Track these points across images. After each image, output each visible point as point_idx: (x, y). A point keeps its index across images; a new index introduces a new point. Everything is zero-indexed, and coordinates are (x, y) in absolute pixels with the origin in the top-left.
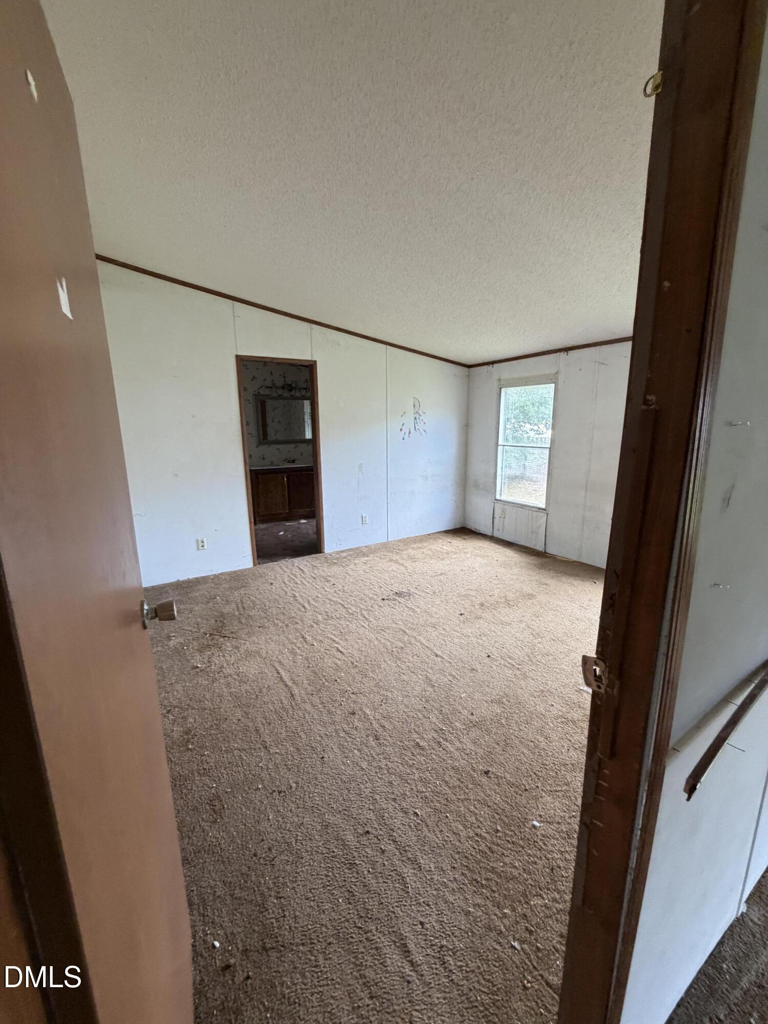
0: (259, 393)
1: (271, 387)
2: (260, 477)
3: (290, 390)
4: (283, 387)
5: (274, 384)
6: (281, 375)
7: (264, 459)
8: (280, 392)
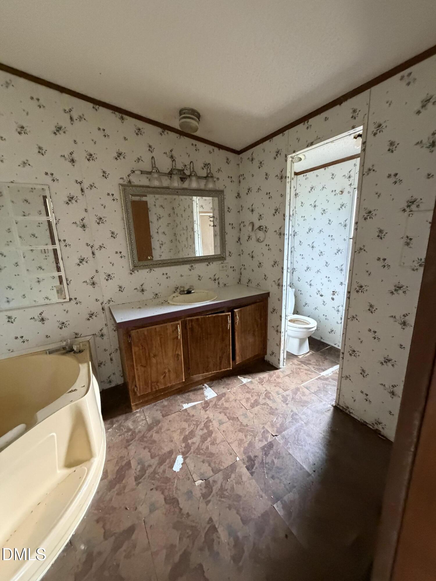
0: (130, 182)
1: (150, 173)
2: (133, 333)
3: (183, 179)
4: (170, 174)
5: (154, 166)
6: (165, 153)
7: (143, 290)
8: (166, 182)
